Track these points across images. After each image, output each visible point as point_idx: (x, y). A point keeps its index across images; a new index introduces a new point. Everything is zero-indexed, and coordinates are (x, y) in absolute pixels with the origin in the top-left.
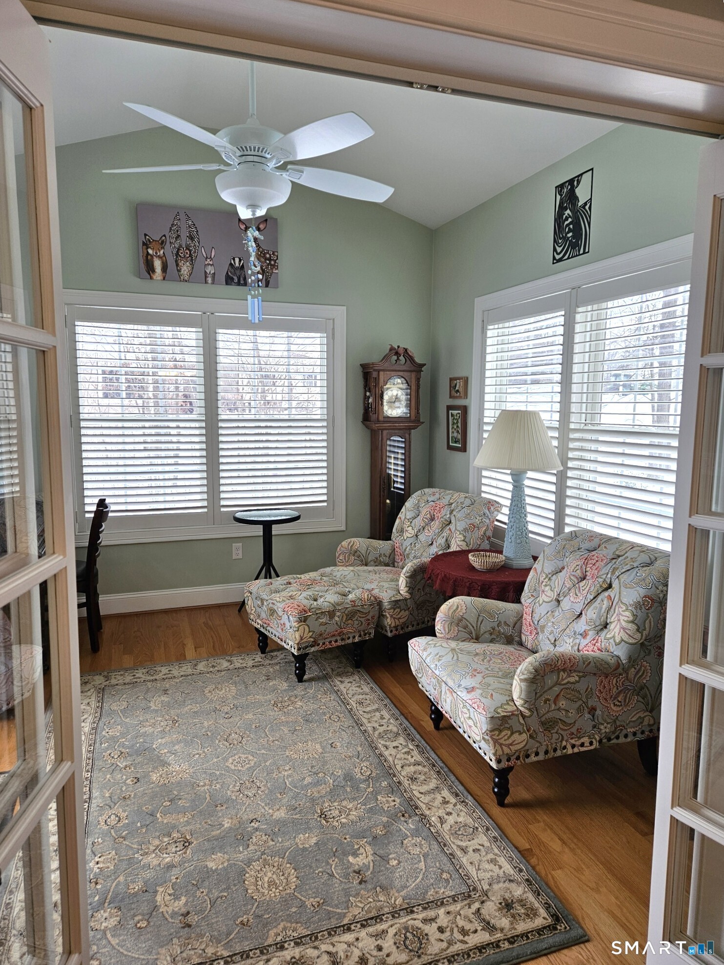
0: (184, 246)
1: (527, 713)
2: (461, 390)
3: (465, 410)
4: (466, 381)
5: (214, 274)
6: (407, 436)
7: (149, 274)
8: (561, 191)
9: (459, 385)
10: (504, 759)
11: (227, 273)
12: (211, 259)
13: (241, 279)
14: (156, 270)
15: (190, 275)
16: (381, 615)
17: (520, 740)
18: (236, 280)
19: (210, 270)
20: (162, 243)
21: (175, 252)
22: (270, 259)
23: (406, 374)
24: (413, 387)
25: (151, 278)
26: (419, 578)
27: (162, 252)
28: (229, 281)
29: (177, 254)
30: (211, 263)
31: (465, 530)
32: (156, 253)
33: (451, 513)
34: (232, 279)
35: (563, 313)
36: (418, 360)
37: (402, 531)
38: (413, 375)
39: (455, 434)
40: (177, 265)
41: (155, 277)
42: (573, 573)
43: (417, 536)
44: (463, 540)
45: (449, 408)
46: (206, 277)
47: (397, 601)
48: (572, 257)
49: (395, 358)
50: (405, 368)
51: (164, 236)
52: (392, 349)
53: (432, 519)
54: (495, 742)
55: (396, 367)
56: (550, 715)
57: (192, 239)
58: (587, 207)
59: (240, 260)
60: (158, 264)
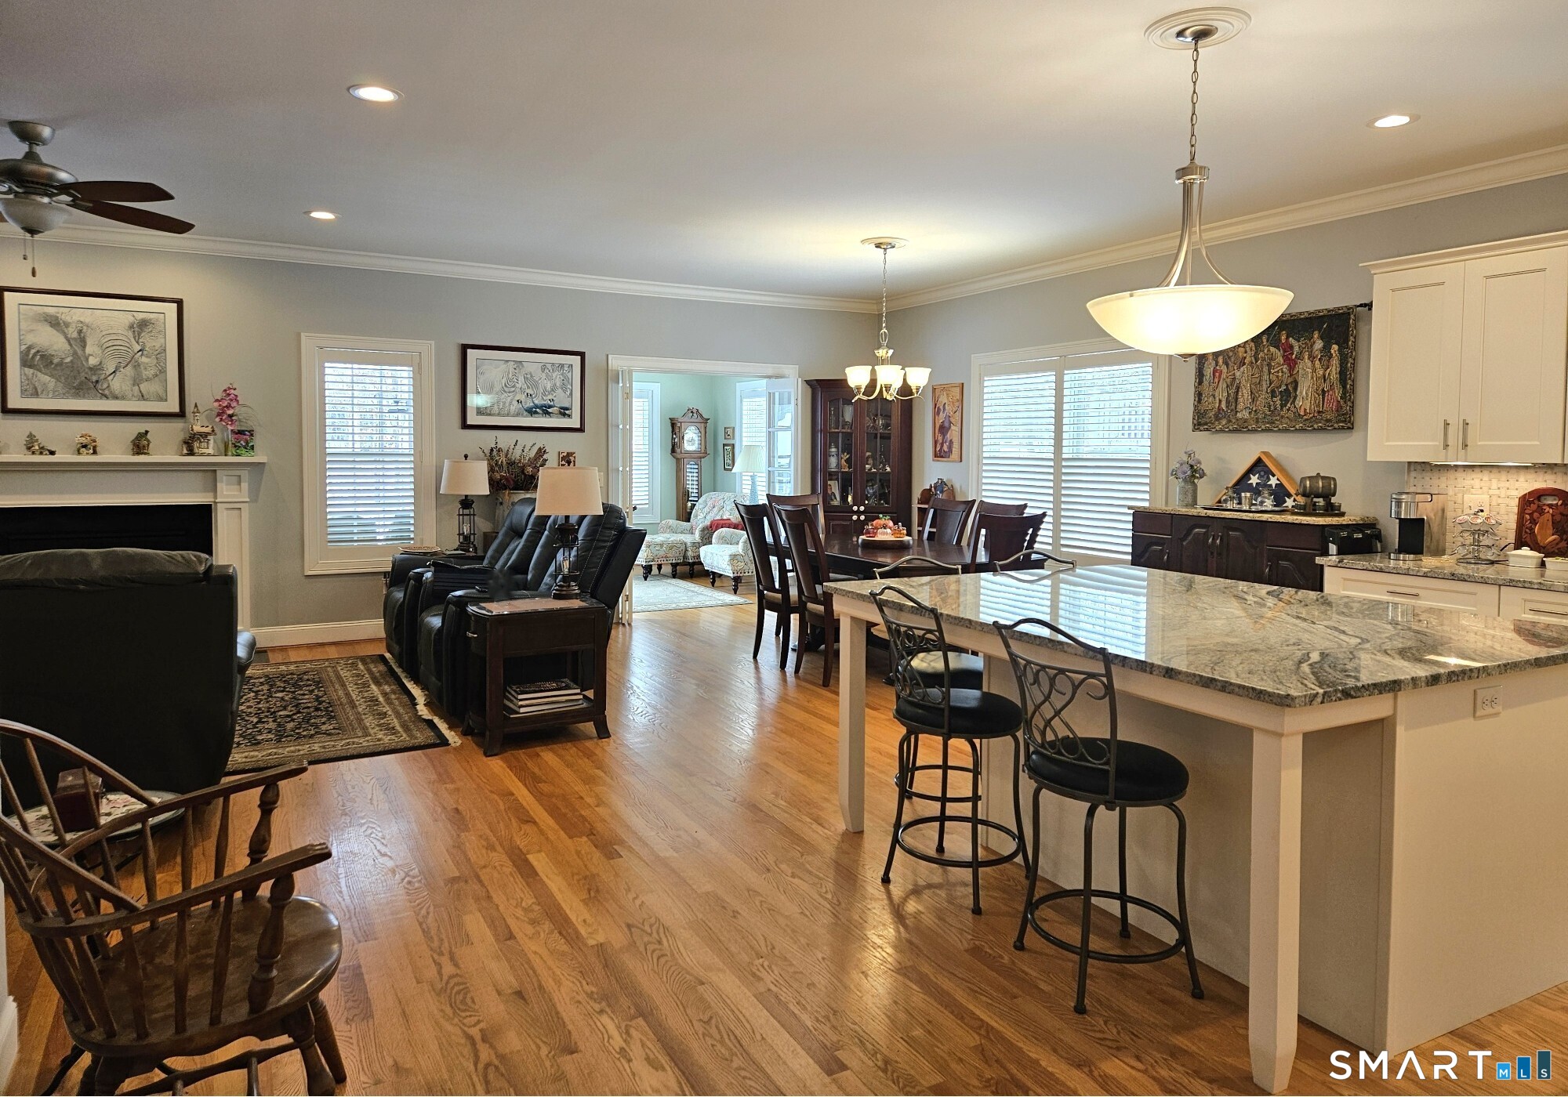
2: (731, 435)
3: (733, 446)
4: (733, 429)
6: (699, 463)
9: (730, 432)
10: (735, 572)
16: (686, 551)
17: (740, 565)
23: (698, 425)
24: (703, 432)
26: (706, 532)
33: (724, 502)
36: (705, 416)
37: (696, 517)
38: (703, 425)
39: (728, 461)
43: (705, 517)
45: (724, 445)
47: (694, 543)
49: (691, 415)
50: (696, 421)
52: (689, 409)
53: (714, 507)
54: (732, 565)
55: (692, 420)
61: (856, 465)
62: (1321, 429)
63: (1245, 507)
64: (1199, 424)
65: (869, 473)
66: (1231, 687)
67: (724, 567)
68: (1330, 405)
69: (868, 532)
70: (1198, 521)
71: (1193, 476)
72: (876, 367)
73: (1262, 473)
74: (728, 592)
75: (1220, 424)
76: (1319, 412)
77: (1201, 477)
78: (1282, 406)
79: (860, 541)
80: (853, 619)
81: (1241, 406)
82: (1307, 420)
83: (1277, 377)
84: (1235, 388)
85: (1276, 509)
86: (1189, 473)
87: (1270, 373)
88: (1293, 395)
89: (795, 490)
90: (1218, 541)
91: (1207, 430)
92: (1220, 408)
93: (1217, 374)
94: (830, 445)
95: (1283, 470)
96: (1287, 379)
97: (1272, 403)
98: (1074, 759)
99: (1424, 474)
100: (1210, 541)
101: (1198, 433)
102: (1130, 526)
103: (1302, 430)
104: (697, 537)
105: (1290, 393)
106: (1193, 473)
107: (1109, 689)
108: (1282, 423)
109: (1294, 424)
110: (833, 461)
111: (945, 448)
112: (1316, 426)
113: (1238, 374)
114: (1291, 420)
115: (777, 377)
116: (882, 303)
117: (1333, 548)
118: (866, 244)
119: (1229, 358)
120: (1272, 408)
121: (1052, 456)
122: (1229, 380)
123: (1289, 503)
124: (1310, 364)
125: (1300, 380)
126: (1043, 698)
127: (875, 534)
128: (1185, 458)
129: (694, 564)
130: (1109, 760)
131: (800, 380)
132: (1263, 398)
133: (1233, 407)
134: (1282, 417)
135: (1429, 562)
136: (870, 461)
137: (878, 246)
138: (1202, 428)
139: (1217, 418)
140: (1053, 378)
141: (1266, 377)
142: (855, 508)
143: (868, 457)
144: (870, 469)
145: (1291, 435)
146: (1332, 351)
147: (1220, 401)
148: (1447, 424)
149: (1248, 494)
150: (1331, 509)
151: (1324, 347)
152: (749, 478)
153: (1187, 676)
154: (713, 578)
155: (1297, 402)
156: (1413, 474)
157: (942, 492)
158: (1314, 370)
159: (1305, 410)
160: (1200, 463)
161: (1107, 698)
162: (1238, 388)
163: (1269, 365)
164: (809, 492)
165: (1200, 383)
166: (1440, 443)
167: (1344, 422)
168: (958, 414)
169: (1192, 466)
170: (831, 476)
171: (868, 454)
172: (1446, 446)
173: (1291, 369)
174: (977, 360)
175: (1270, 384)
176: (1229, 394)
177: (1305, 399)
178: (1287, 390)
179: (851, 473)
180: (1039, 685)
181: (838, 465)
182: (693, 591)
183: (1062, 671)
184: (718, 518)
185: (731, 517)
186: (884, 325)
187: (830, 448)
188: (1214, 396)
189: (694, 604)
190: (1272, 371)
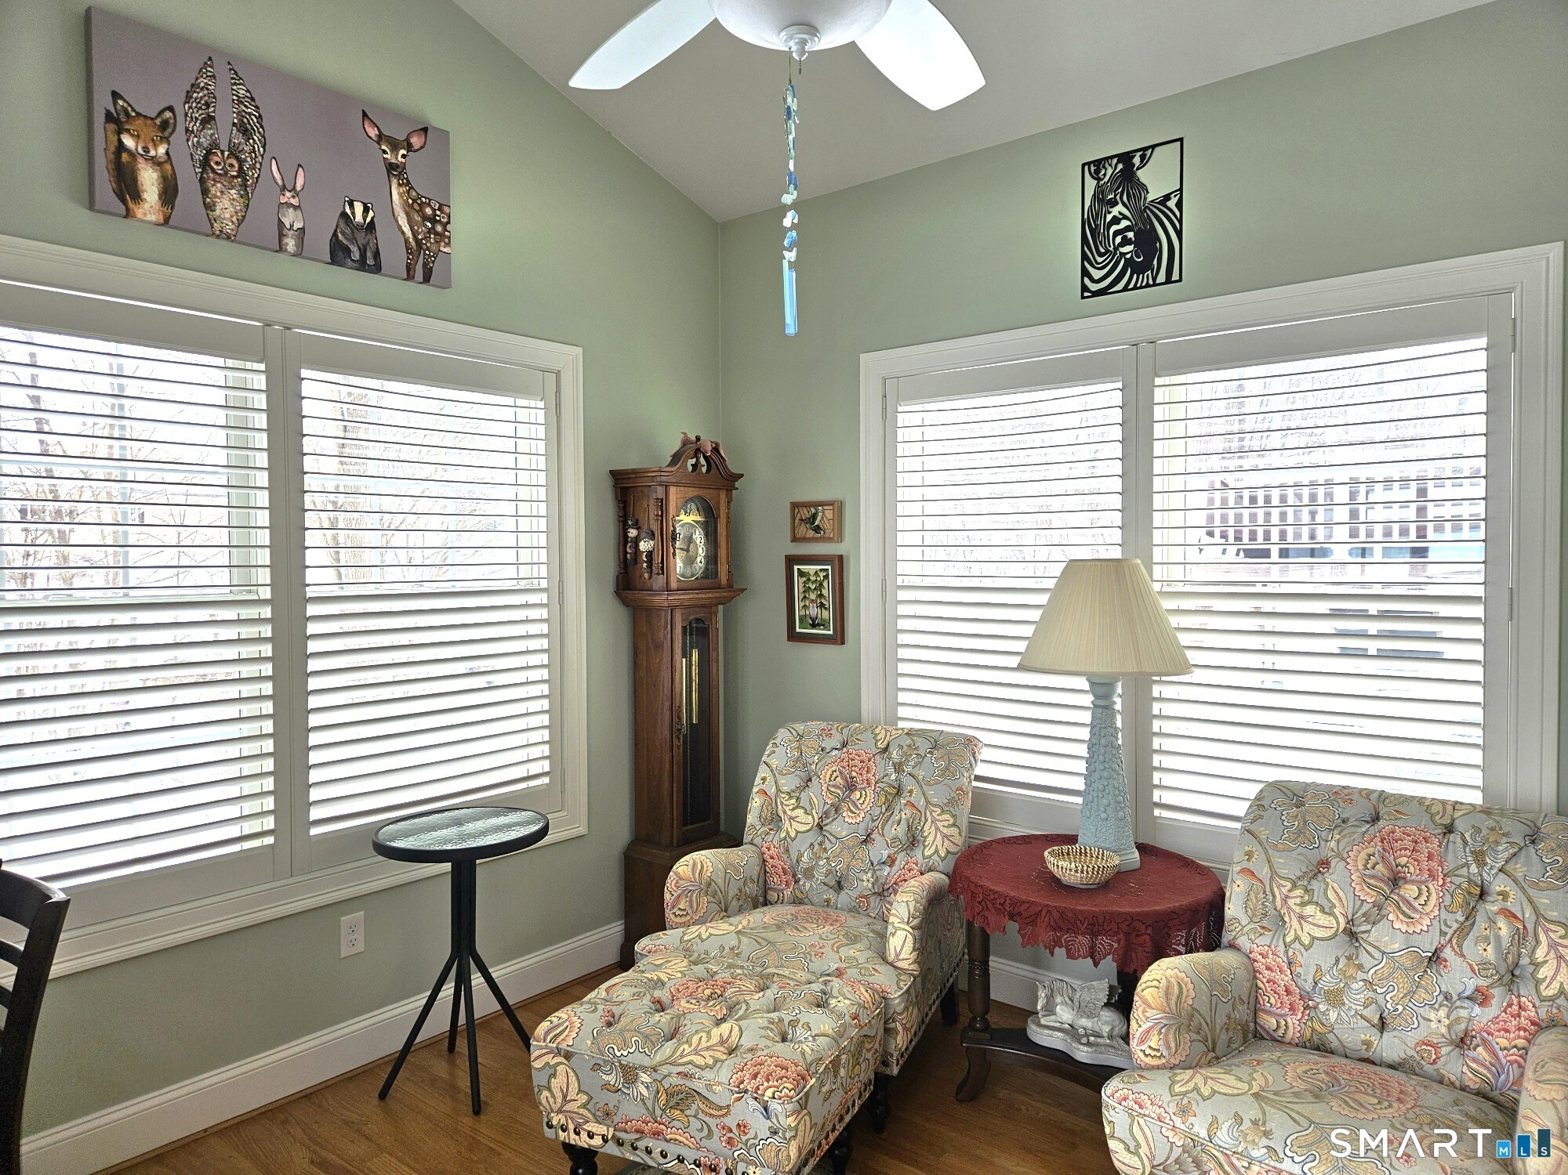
0: (224, 146)
2: (827, 525)
3: (841, 563)
4: (838, 507)
5: (302, 230)
7: (124, 201)
8: (1097, 172)
11: (335, 234)
12: (296, 194)
13: (369, 254)
14: (145, 196)
15: (240, 222)
18: (356, 255)
19: (291, 218)
20: (165, 129)
21: (199, 155)
22: (433, 220)
25: (129, 214)
27: (162, 150)
28: (338, 254)
29: (205, 163)
30: (295, 202)
32: (146, 150)
34: (347, 251)
35: (1119, 385)
39: (813, 611)
40: (205, 192)
41: (139, 213)
42: (1367, 872)
44: (954, 825)
45: (794, 560)
46: (281, 236)
48: (1135, 288)
51: (171, 109)
52: (686, 442)
57: (246, 131)
58: (1172, 204)
59: (366, 210)
60: (149, 179)
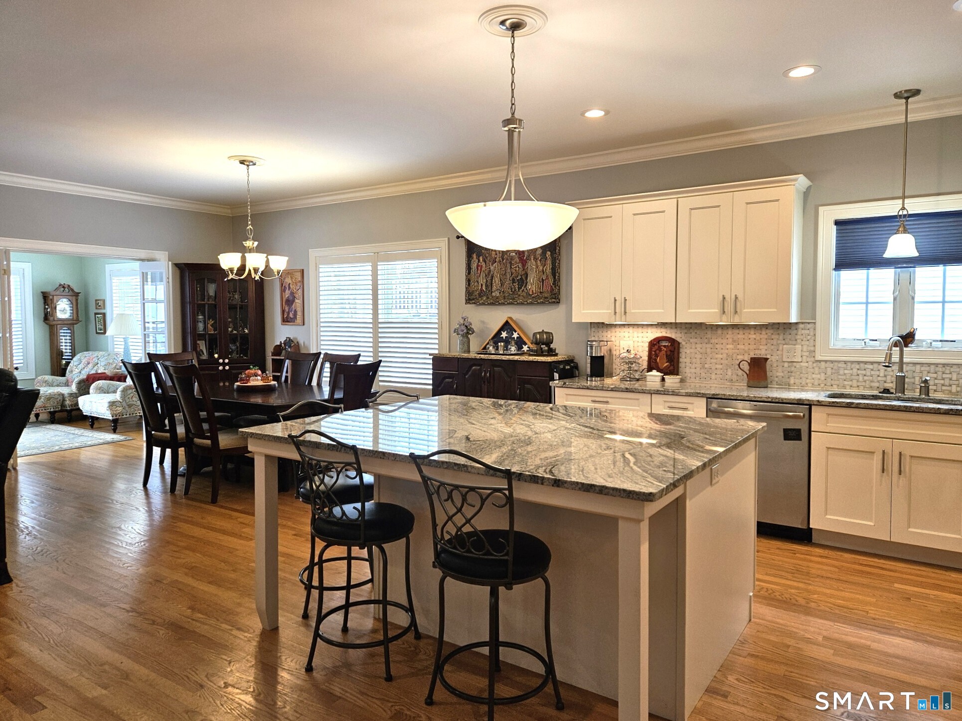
1: (121, 401)
2: (102, 305)
3: (104, 315)
4: (104, 301)
6: (72, 328)
9: (100, 303)
10: (114, 416)
16: (64, 400)
17: (120, 409)
23: (70, 297)
24: (74, 304)
26: (82, 384)
31: (105, 365)
33: (98, 359)
36: (76, 290)
37: (72, 372)
38: (74, 297)
39: (100, 326)
43: (80, 372)
45: (96, 314)
47: (71, 394)
49: (63, 289)
50: (68, 294)
52: (60, 285)
53: (88, 363)
54: (111, 409)
55: (63, 294)
56: (130, 403)
61: (220, 329)
62: (542, 303)
63: (501, 352)
64: (470, 299)
65: (231, 334)
66: (607, 490)
67: (103, 412)
68: (547, 288)
69: (242, 380)
70: (475, 361)
71: (468, 333)
72: (246, 254)
73: (509, 330)
74: (107, 431)
75: (482, 299)
76: (541, 292)
77: (473, 333)
78: (519, 288)
79: (235, 387)
80: (268, 457)
81: (494, 288)
82: (534, 297)
83: (516, 270)
84: (490, 276)
85: (519, 352)
86: (465, 331)
87: (511, 268)
88: (525, 282)
89: (169, 348)
90: (488, 374)
91: (474, 303)
92: (482, 290)
93: (479, 268)
94: (198, 313)
95: (520, 328)
96: (521, 272)
97: (513, 287)
98: (481, 555)
99: (599, 329)
100: (483, 374)
101: (468, 305)
102: (431, 367)
103: (531, 303)
104: (74, 388)
105: (523, 281)
106: (467, 331)
107: (510, 499)
108: (519, 299)
109: (526, 300)
110: (201, 326)
111: (291, 315)
112: (539, 301)
113: (492, 268)
114: (524, 298)
115: (148, 260)
116: (247, 206)
117: (556, 376)
118: (232, 160)
119: (487, 258)
120: (513, 290)
121: (371, 321)
122: (487, 272)
123: (525, 348)
124: (534, 263)
125: (529, 272)
126: (455, 510)
127: (248, 381)
128: (462, 322)
129: (71, 410)
130: (508, 551)
131: (170, 263)
132: (508, 283)
133: (490, 289)
134: (519, 295)
135: (608, 381)
136: (231, 325)
137: (242, 162)
138: (471, 302)
139: (480, 296)
140: (370, 268)
141: (509, 270)
142: (221, 361)
143: (230, 322)
144: (232, 331)
145: (525, 306)
146: (547, 256)
147: (482, 285)
148: (615, 300)
149: (502, 344)
150: (551, 352)
151: (542, 252)
152: (123, 340)
153: (572, 485)
154: (93, 422)
155: (528, 286)
156: (593, 330)
157: (290, 347)
158: (537, 267)
159: (533, 291)
160: (471, 324)
161: (508, 505)
162: (492, 277)
163: (511, 263)
164: (180, 351)
165: (469, 273)
166: (612, 311)
167: (555, 298)
168: (300, 291)
169: (466, 326)
170: (201, 337)
171: (229, 320)
172: (615, 313)
173: (524, 266)
174: (313, 253)
175: (512, 275)
176: (487, 281)
177: (532, 284)
178: (521, 278)
179: (216, 334)
180: (452, 501)
181: (205, 328)
182: (73, 434)
183: (472, 489)
184: (93, 372)
185: (106, 371)
186: (249, 223)
187: (198, 316)
188: (478, 282)
189: (77, 445)
190: (513, 267)
